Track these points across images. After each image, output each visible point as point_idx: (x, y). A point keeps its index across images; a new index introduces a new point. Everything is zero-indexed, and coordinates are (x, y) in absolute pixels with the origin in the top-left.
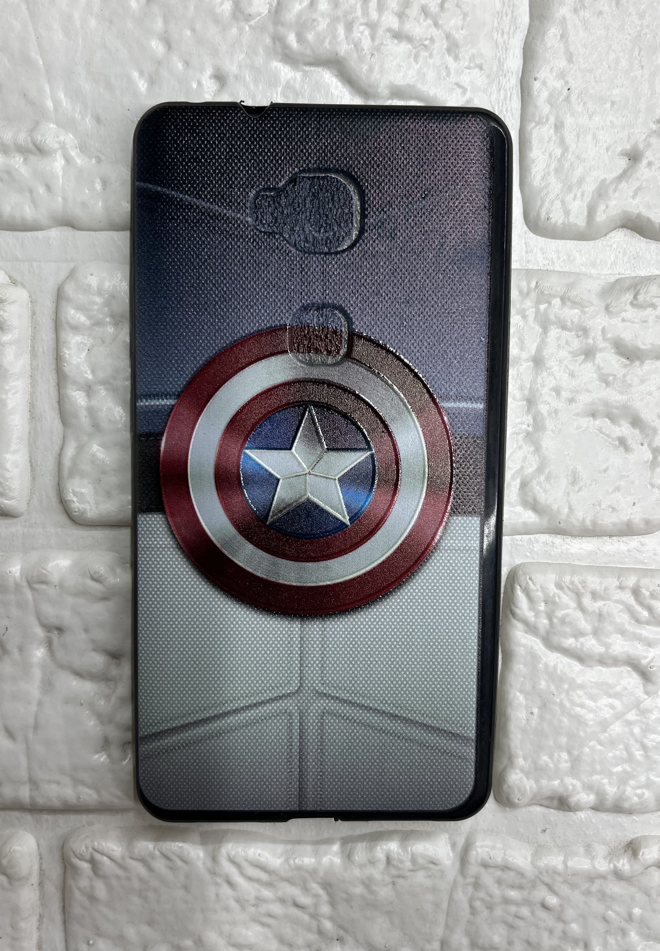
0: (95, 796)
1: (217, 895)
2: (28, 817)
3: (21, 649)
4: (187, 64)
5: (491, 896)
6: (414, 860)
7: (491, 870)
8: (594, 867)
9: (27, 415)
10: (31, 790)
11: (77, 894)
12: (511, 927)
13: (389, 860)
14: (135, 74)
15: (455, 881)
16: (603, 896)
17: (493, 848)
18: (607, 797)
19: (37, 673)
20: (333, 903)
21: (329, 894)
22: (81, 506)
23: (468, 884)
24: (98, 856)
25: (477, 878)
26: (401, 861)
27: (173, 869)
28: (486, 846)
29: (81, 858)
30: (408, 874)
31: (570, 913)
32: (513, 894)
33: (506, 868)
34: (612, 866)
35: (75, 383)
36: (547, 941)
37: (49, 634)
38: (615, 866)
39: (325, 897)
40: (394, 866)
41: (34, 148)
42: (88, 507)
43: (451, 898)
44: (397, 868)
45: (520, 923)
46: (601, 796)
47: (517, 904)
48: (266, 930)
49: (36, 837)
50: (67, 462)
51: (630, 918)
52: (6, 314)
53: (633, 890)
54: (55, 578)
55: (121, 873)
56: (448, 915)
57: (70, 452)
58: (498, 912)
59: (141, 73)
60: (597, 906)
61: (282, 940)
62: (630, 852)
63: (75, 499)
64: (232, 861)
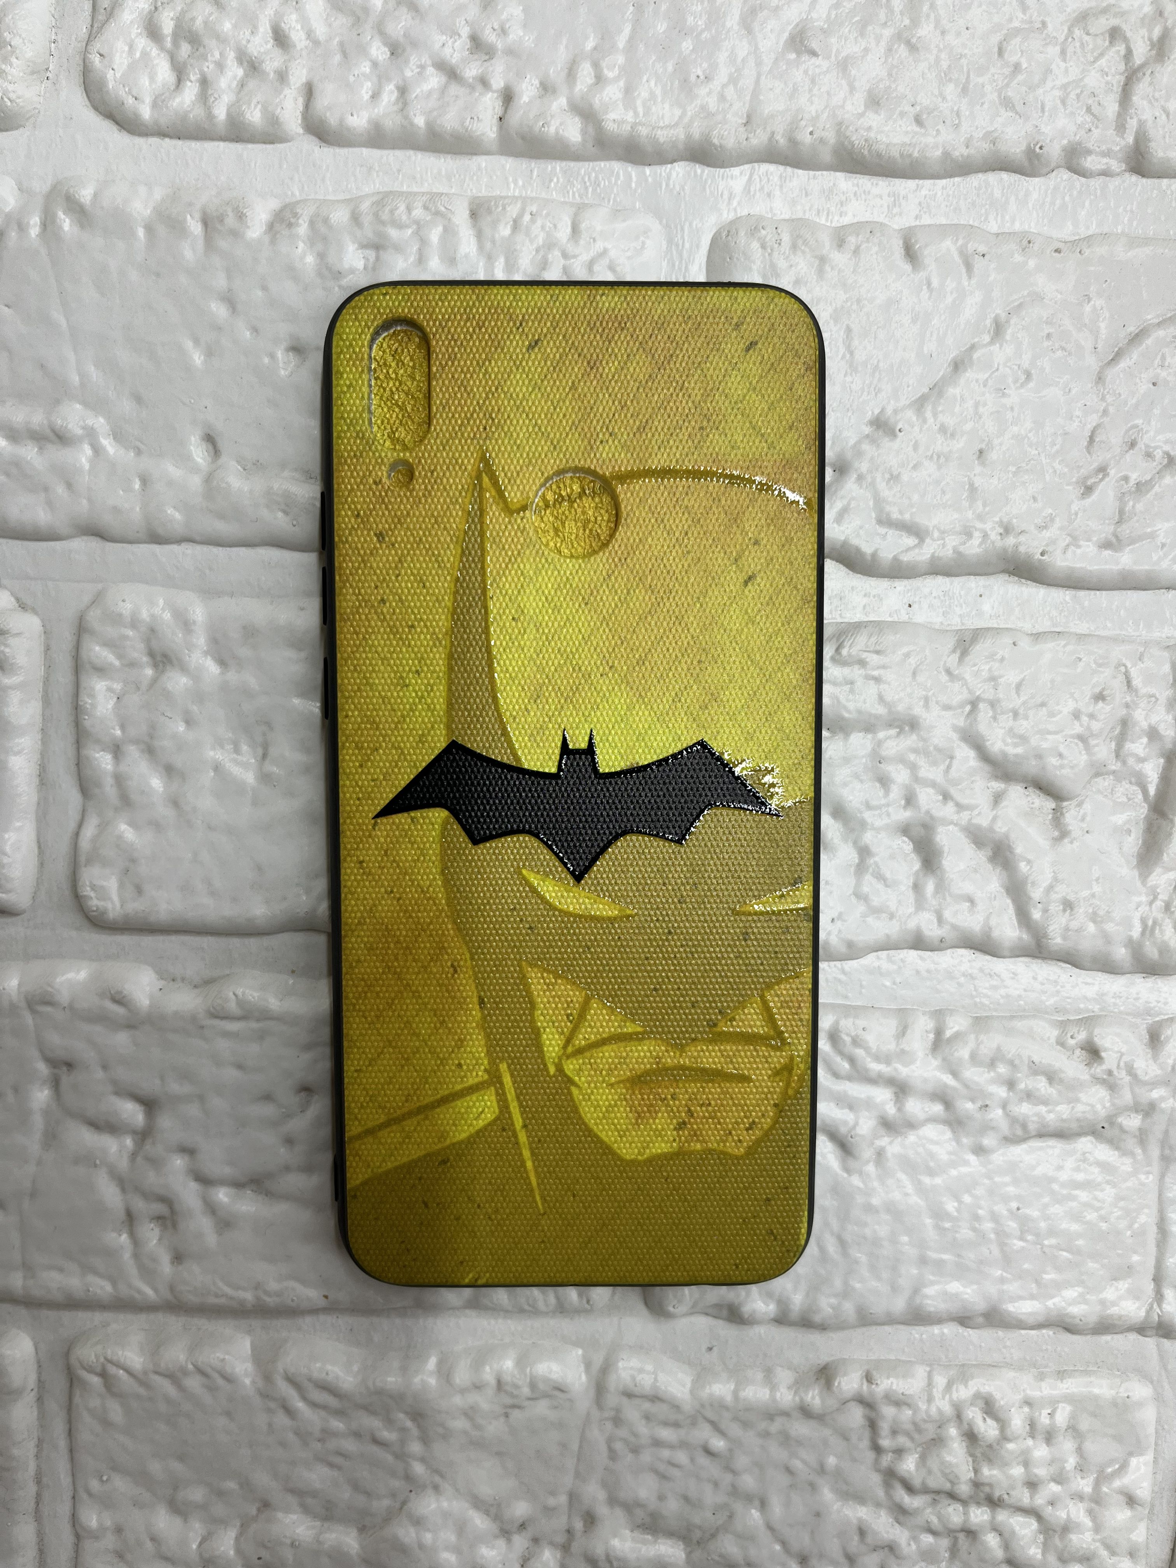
0: (109, 1288)
1: (270, 1425)
2: (23, 1311)
3: (16, 1090)
4: (256, 331)
5: (635, 1435)
6: (533, 1385)
7: (637, 1401)
8: (774, 1400)
9: (36, 780)
10: (25, 1277)
11: (87, 1418)
12: (663, 1477)
13: (500, 1384)
14: (189, 344)
15: (588, 1414)
16: (786, 1439)
17: (641, 1371)
18: (792, 1307)
19: (38, 1122)
20: (425, 1440)
21: (419, 1427)
22: (101, 904)
23: (607, 1419)
24: (112, 1370)
25: (618, 1410)
26: (517, 1387)
27: (212, 1389)
28: (632, 1368)
29: (90, 1370)
30: (526, 1403)
31: (742, 1461)
32: (666, 1434)
33: (655, 1398)
34: (797, 1398)
35: (98, 741)
36: (710, 1497)
37: (56, 1071)
38: (802, 1400)
39: (415, 1432)
40: (506, 1392)
41: (51, 435)
42: (109, 906)
43: (583, 1439)
44: (512, 1395)
45: (676, 1472)
46: (783, 1304)
47: (671, 1447)
48: (336, 1473)
49: (33, 1339)
50: (85, 843)
51: (822, 1470)
52: (7, 650)
53: (827, 1432)
54: (64, 997)
55: (142, 1391)
56: (578, 1460)
57: (89, 832)
58: (646, 1457)
59: (196, 341)
60: (777, 1452)
61: (356, 1487)
62: (823, 1381)
63: (92, 894)
64: (291, 1380)
